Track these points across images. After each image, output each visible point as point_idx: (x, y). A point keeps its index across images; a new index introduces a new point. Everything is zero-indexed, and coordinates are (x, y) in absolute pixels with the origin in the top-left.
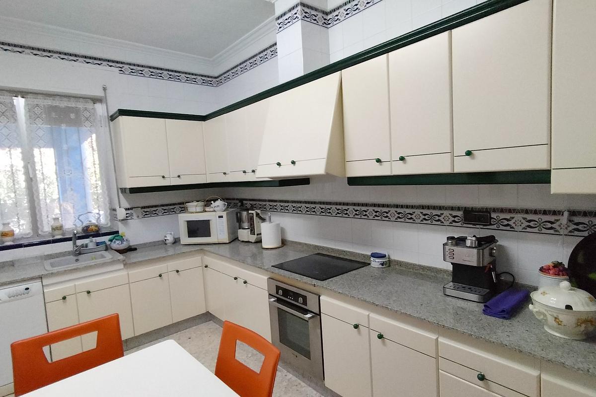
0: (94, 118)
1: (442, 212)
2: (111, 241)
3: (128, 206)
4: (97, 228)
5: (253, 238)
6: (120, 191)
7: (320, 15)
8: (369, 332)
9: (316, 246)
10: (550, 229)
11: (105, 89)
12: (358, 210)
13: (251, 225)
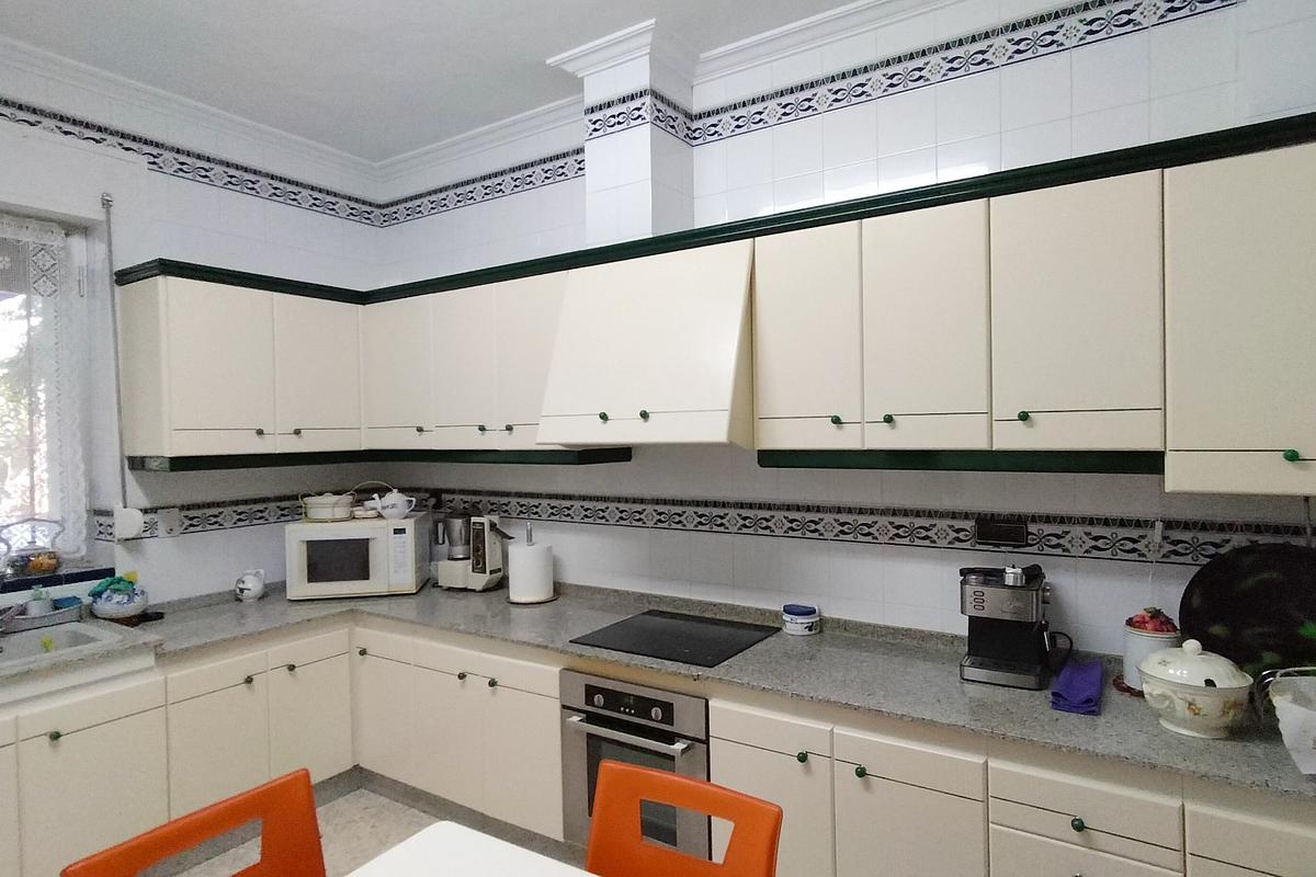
0: (63, 272)
1: (934, 522)
2: (97, 595)
3: (146, 504)
4: (53, 562)
5: (479, 581)
6: (126, 462)
7: (681, 118)
8: (832, 766)
9: (643, 595)
10: (1133, 552)
11: (107, 203)
12: (748, 518)
13: (476, 550)
